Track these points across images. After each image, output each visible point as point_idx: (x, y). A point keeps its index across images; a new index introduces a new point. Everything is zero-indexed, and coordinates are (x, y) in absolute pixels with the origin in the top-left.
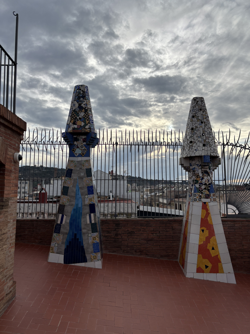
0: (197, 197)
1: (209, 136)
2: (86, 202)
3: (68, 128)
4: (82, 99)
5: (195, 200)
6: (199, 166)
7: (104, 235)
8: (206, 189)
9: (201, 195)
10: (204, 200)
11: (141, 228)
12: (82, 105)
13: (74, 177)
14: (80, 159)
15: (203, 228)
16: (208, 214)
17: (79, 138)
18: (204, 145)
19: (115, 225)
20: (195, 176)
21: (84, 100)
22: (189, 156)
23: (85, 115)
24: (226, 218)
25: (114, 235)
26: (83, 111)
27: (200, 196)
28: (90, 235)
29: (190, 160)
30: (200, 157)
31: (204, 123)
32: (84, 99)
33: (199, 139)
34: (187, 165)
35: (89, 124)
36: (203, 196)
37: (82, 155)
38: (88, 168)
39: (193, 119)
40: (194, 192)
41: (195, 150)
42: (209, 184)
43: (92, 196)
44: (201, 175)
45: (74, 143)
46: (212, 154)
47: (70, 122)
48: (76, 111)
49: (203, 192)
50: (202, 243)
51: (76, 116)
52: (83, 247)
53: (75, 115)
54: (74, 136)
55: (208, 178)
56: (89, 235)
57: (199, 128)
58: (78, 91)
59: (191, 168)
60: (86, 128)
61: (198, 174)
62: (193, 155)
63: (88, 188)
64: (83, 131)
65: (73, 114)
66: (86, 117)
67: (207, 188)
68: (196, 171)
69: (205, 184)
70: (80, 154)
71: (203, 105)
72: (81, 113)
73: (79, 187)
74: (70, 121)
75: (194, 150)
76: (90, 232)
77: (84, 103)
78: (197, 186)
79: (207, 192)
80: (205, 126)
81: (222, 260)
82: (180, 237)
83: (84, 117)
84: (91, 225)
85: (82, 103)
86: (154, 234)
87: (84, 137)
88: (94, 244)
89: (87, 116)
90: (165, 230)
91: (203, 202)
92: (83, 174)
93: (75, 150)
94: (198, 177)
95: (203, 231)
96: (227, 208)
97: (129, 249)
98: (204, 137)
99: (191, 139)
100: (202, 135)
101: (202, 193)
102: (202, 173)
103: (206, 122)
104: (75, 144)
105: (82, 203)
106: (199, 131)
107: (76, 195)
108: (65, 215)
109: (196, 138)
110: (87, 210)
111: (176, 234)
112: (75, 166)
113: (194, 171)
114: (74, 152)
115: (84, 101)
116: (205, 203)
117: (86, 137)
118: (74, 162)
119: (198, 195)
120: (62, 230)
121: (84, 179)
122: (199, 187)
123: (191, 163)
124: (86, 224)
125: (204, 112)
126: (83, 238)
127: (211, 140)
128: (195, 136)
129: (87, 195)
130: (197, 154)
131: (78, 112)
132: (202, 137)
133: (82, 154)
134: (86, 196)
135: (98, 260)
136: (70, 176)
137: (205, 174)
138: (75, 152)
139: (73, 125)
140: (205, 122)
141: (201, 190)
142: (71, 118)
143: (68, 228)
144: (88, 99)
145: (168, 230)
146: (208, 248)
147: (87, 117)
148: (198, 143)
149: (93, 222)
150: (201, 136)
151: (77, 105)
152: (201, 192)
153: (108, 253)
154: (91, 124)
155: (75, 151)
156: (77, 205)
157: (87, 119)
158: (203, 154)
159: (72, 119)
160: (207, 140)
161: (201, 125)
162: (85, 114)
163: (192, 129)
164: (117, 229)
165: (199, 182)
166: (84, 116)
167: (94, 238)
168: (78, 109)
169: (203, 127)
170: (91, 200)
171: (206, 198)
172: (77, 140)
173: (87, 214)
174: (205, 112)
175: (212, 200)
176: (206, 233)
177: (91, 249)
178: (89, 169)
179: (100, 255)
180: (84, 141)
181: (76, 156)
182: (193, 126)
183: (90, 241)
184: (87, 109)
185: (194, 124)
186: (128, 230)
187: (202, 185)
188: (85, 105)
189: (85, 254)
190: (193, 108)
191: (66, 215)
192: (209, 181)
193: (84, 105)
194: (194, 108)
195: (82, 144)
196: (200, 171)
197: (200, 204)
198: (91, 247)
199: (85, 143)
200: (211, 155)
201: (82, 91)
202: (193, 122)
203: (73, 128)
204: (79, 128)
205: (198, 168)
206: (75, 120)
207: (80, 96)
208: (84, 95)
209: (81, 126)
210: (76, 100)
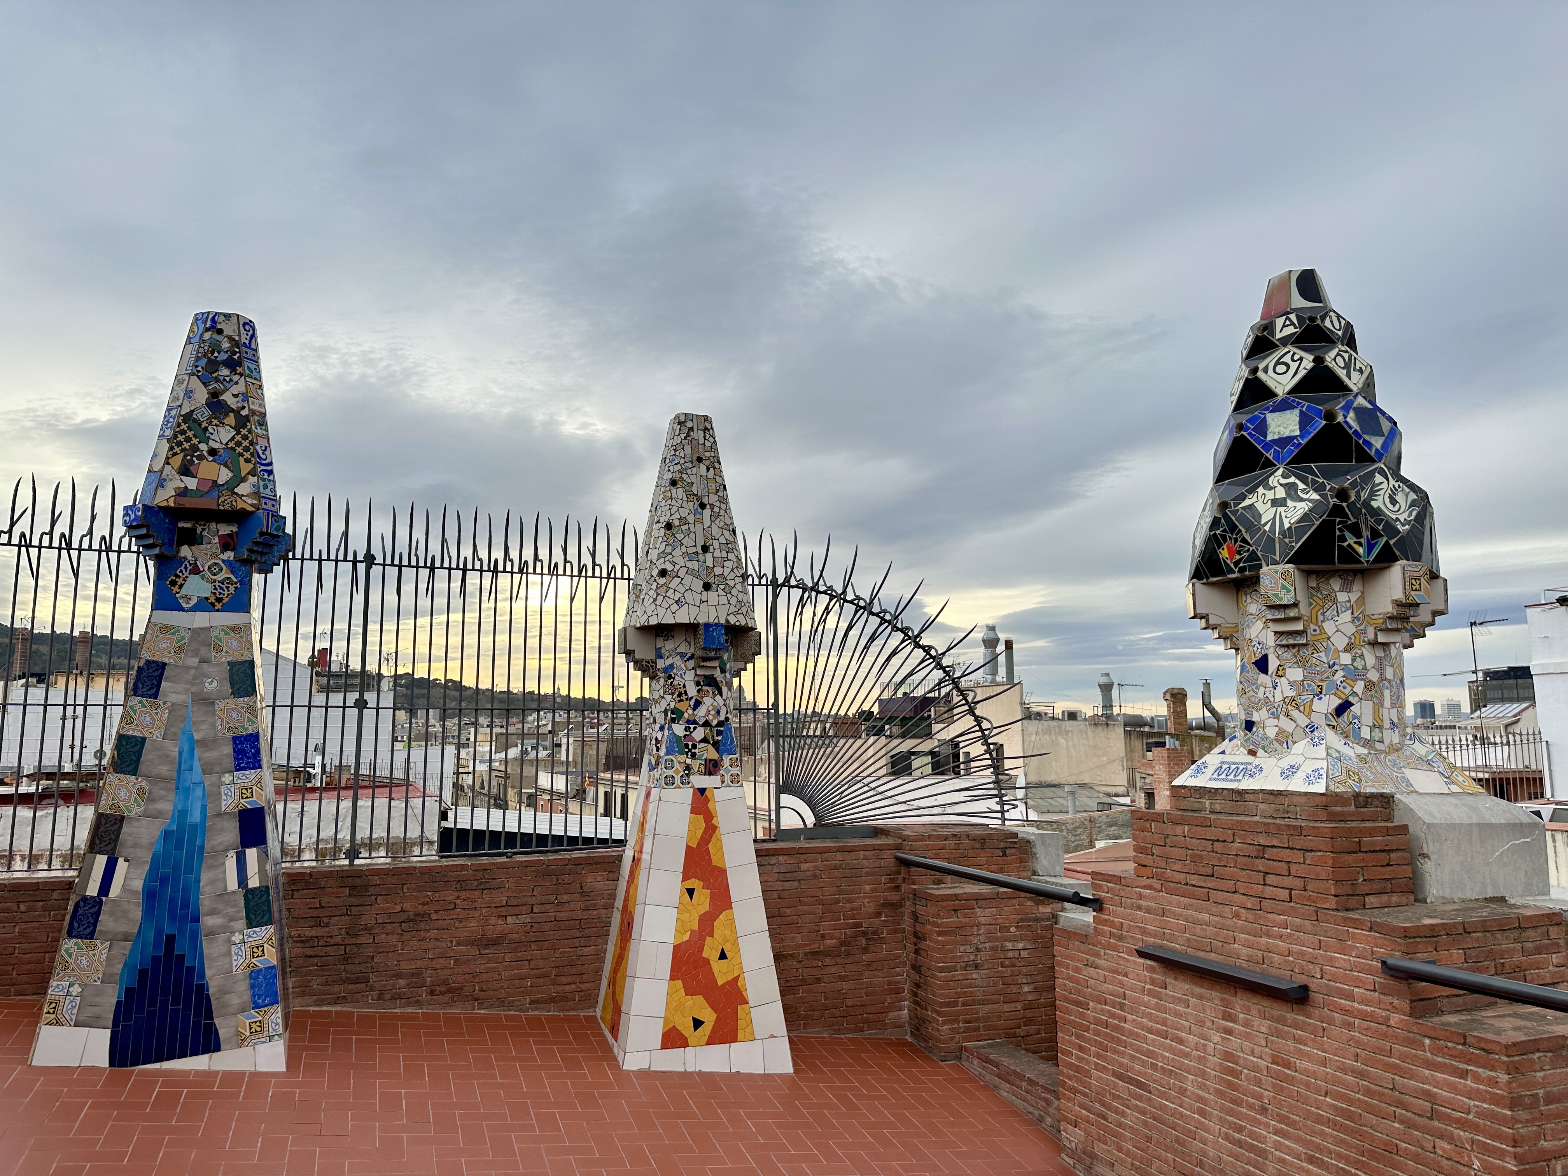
0: (677, 772)
1: (724, 554)
2: (224, 803)
3: (157, 488)
4: (225, 372)
5: (669, 781)
6: (688, 659)
7: (299, 936)
8: (709, 743)
9: (689, 761)
10: (700, 781)
11: (458, 898)
12: (227, 397)
13: (173, 698)
14: (202, 619)
15: (693, 883)
16: (711, 830)
17: (205, 533)
18: (707, 587)
19: (347, 891)
20: (673, 694)
21: (236, 378)
22: (653, 621)
23: (238, 438)
24: (774, 841)
25: (343, 932)
26: (226, 421)
27: (688, 768)
28: (237, 938)
29: (657, 636)
30: (691, 628)
31: (708, 506)
32: (233, 370)
33: (689, 564)
34: (644, 652)
35: (252, 480)
36: (696, 765)
37: (213, 605)
38: (240, 659)
39: (674, 491)
40: (667, 754)
41: (677, 602)
42: (720, 724)
43: (251, 774)
44: (692, 691)
45: (178, 551)
46: (733, 620)
47: (167, 463)
48: (196, 421)
49: (696, 751)
50: (686, 937)
51: (195, 441)
52: (202, 988)
53: (190, 434)
54: (180, 525)
55: (715, 704)
56: (233, 939)
57: (692, 526)
58: (207, 335)
59: (661, 664)
60: (237, 494)
61: (684, 686)
62: (669, 620)
63: (234, 743)
64: (226, 503)
65: (183, 432)
66: (239, 450)
67: (713, 737)
68: (677, 678)
69: (707, 724)
70: (207, 598)
71: (708, 444)
72: (220, 429)
73: (196, 738)
74: (167, 458)
75: (671, 602)
76: (241, 924)
77: (235, 390)
78: (679, 729)
79: (712, 754)
80: (713, 518)
81: (751, 994)
82: (610, 923)
83: (233, 449)
84: (245, 896)
85: (226, 389)
86: (509, 919)
87: (225, 529)
88: (254, 975)
89: (246, 443)
90: (553, 898)
91: (697, 787)
92: (215, 684)
93: (180, 581)
94: (684, 697)
95: (691, 892)
96: (778, 807)
97: (402, 982)
98: (709, 556)
99: (662, 560)
100: (700, 551)
101: (694, 755)
102: (698, 684)
103: (718, 504)
104: (182, 554)
105: (204, 808)
106: (692, 535)
107: (179, 770)
108: (121, 861)
109: (680, 561)
110: (231, 832)
111: (595, 912)
112: (179, 650)
113: (670, 677)
114: (176, 589)
115: (237, 383)
116: (702, 791)
117: (235, 529)
118: (173, 634)
119: (680, 762)
120: (106, 922)
121: (220, 705)
122: (685, 736)
123: (660, 648)
124: (223, 895)
125: (712, 469)
126: (205, 951)
127: (732, 570)
128: (677, 552)
129: (230, 772)
130: (683, 617)
131: (204, 425)
132: (701, 557)
133: (212, 600)
134: (227, 778)
135: (271, 1038)
136: (152, 691)
137: (707, 688)
138: (183, 592)
139: (177, 476)
140: (712, 506)
141: (690, 744)
142: (171, 448)
143: (137, 914)
144: (255, 374)
145: (566, 898)
146: (705, 954)
147: (246, 449)
148: (688, 579)
149: (254, 882)
150: (697, 553)
151: (202, 395)
152: (690, 750)
153: (312, 1008)
154: (264, 480)
155: (181, 586)
156: (183, 813)
157: (247, 455)
158: (702, 620)
159: (177, 449)
160: (718, 571)
161: (698, 516)
162: (238, 433)
163: (669, 526)
164: (354, 909)
165: (686, 715)
166: (231, 444)
167: (257, 950)
168: (207, 412)
169: (707, 523)
170: (246, 791)
171: (705, 774)
172: (192, 538)
173: (227, 850)
174: (714, 468)
175: (727, 778)
176: (703, 900)
177: (241, 993)
178: (243, 663)
179: (279, 1015)
180: (225, 547)
181: (184, 605)
182: (671, 515)
183: (235, 963)
184: (247, 416)
185: (674, 509)
186: (403, 911)
187: (695, 729)
188: (241, 397)
189: (210, 1015)
190: (673, 452)
191: (126, 860)
192: (718, 712)
193: (236, 396)
194: (677, 453)
195: (214, 555)
196: (690, 676)
197: (686, 796)
198: (243, 987)
199: (229, 555)
200: (727, 621)
201: (230, 339)
202: (674, 502)
203: (179, 488)
204: (208, 492)
205: (683, 666)
206: (189, 458)
207: (216, 357)
208: (236, 357)
209: (215, 482)
210: (199, 371)
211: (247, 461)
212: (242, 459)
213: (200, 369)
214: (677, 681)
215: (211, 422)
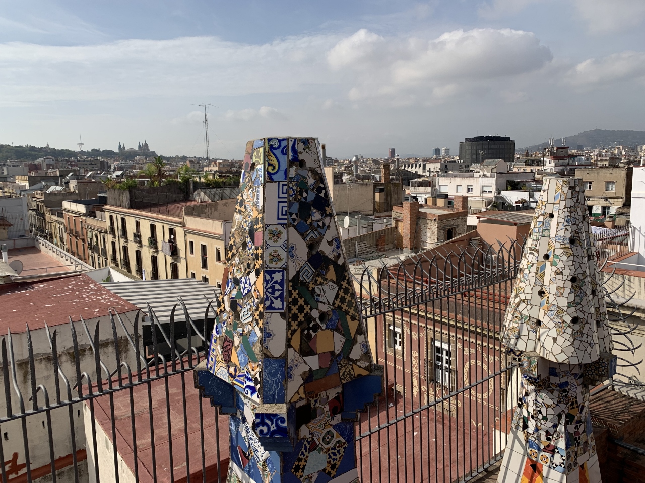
0: (572, 459)
4: (316, 215)
6: (579, 378)
9: (577, 449)
10: (581, 460)
12: (324, 247)
21: (327, 221)
23: (341, 294)
26: (328, 277)
27: (576, 454)
32: (323, 213)
33: (591, 310)
35: (361, 338)
37: (329, 473)
39: (574, 248)
41: (590, 344)
44: (580, 400)
45: (299, 435)
47: (289, 345)
48: (303, 284)
49: (580, 440)
51: (307, 309)
53: (301, 302)
57: (588, 277)
58: (293, 171)
60: (352, 360)
61: (576, 398)
64: (346, 374)
65: (295, 302)
66: (344, 307)
68: (570, 392)
69: (585, 420)
70: (324, 470)
72: (326, 287)
74: (288, 339)
75: (586, 345)
77: (328, 235)
79: (585, 438)
83: (340, 308)
85: (322, 237)
87: (334, 393)
93: (302, 464)
94: (575, 405)
98: (597, 299)
99: (573, 309)
101: (579, 444)
103: (595, 254)
104: (302, 436)
106: (589, 286)
109: (586, 309)
113: (565, 391)
114: (299, 474)
116: (582, 466)
117: (341, 390)
119: (573, 452)
122: (575, 432)
131: (311, 286)
133: (329, 469)
138: (306, 473)
139: (301, 360)
141: (577, 437)
142: (289, 326)
147: (350, 305)
151: (302, 250)
152: (577, 442)
155: (303, 469)
157: (351, 312)
159: (294, 325)
160: (601, 310)
161: (589, 267)
162: (340, 288)
165: (576, 418)
166: (338, 303)
168: (310, 270)
169: (593, 271)
171: (583, 454)
175: (591, 451)
182: (575, 269)
184: (344, 264)
188: (335, 244)
193: (330, 243)
195: (327, 424)
197: (576, 474)
199: (338, 418)
201: (312, 171)
203: (305, 372)
204: (329, 368)
205: (576, 383)
206: (306, 332)
207: (306, 198)
208: (322, 195)
209: (332, 353)
210: (294, 220)
211: (353, 318)
212: (348, 318)
213: (294, 216)
214: (571, 394)
215: (316, 281)
